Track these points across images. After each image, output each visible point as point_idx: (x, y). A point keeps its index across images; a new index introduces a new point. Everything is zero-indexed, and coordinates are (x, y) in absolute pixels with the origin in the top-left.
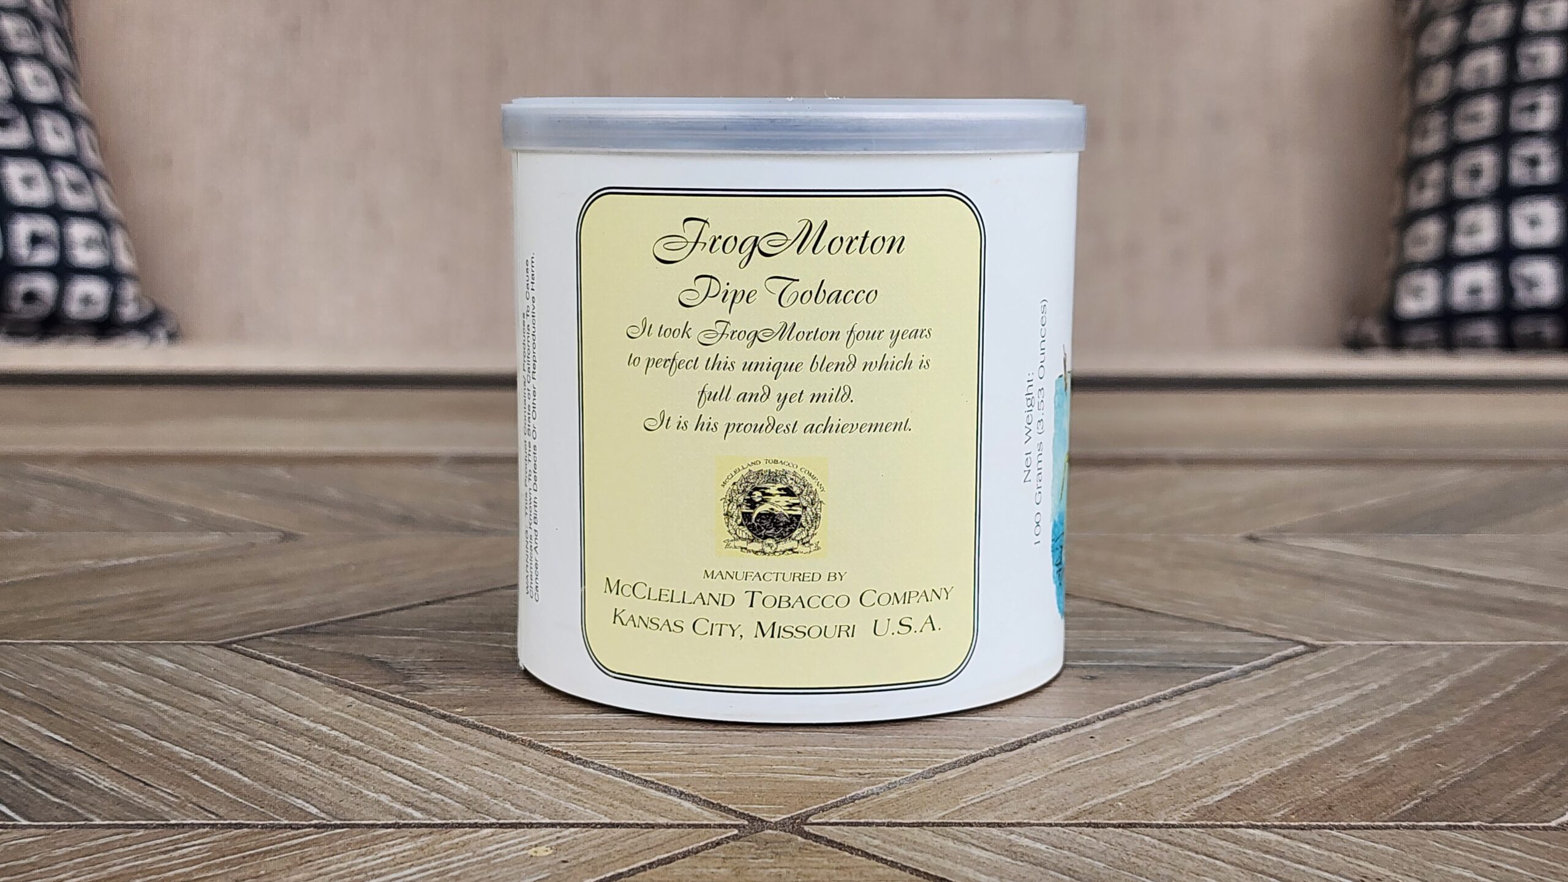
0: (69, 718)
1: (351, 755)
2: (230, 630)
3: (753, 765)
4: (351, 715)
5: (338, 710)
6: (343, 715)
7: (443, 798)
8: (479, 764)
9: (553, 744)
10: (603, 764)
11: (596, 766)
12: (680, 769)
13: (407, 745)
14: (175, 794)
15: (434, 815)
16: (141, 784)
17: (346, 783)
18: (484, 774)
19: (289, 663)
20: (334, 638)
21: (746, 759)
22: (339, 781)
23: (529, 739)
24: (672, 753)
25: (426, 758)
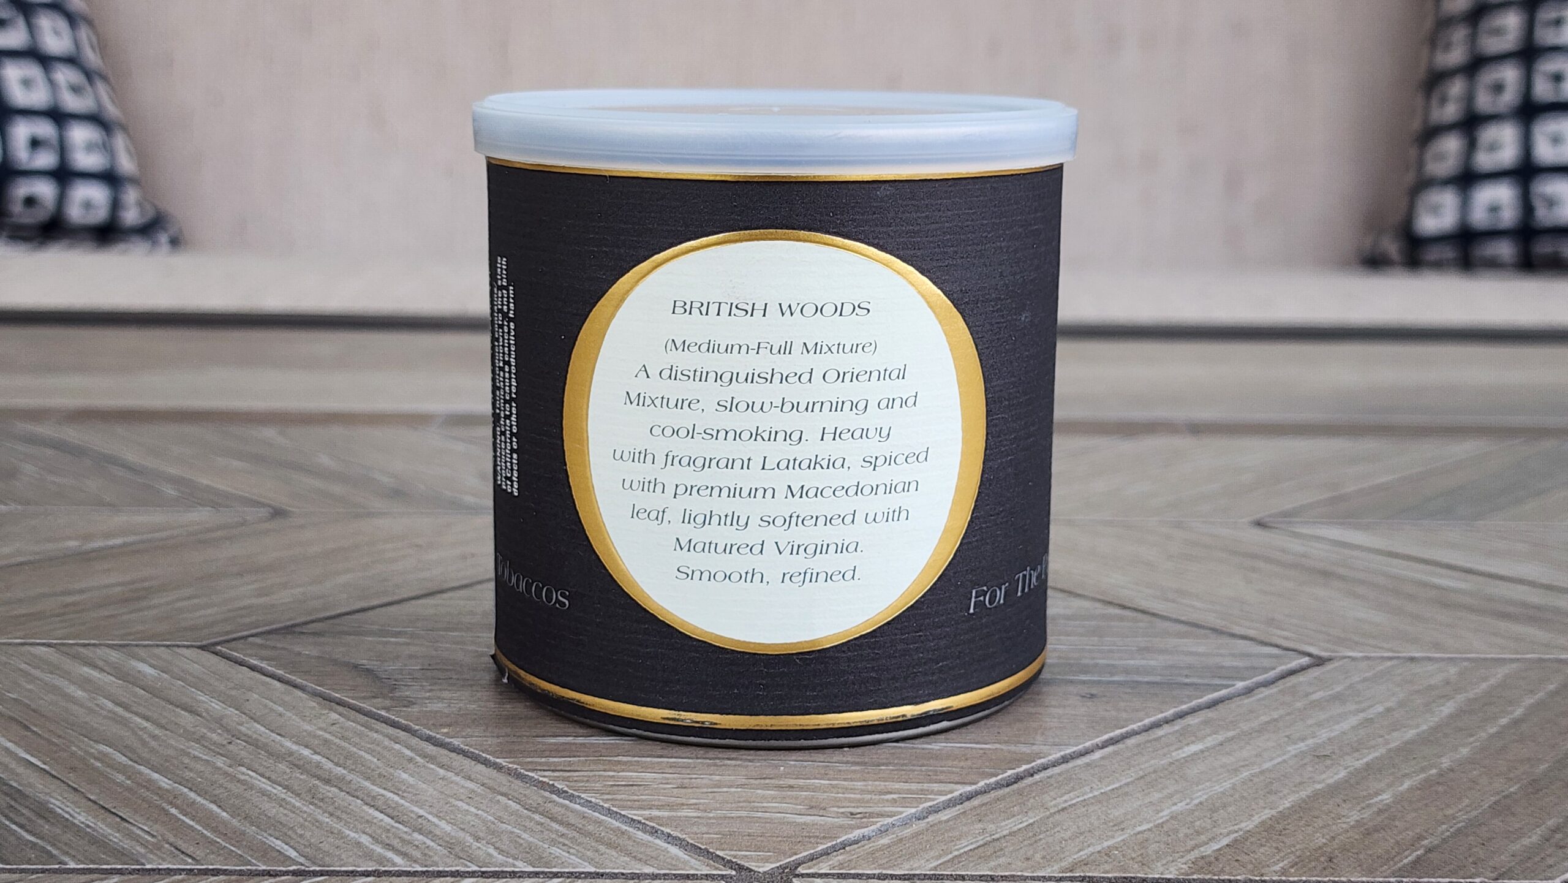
0: (46, 736)
1: (335, 786)
2: (216, 629)
3: (744, 801)
4: (334, 735)
5: (321, 729)
6: (327, 736)
7: (425, 839)
8: (463, 797)
9: (540, 773)
10: (589, 799)
11: (582, 801)
12: (670, 807)
13: (392, 775)
14: (152, 832)
15: (415, 861)
16: (118, 820)
17: (327, 820)
18: (467, 811)
19: (273, 669)
20: (322, 639)
21: (736, 795)
22: (320, 817)
23: (515, 766)
24: (661, 786)
25: (409, 789)
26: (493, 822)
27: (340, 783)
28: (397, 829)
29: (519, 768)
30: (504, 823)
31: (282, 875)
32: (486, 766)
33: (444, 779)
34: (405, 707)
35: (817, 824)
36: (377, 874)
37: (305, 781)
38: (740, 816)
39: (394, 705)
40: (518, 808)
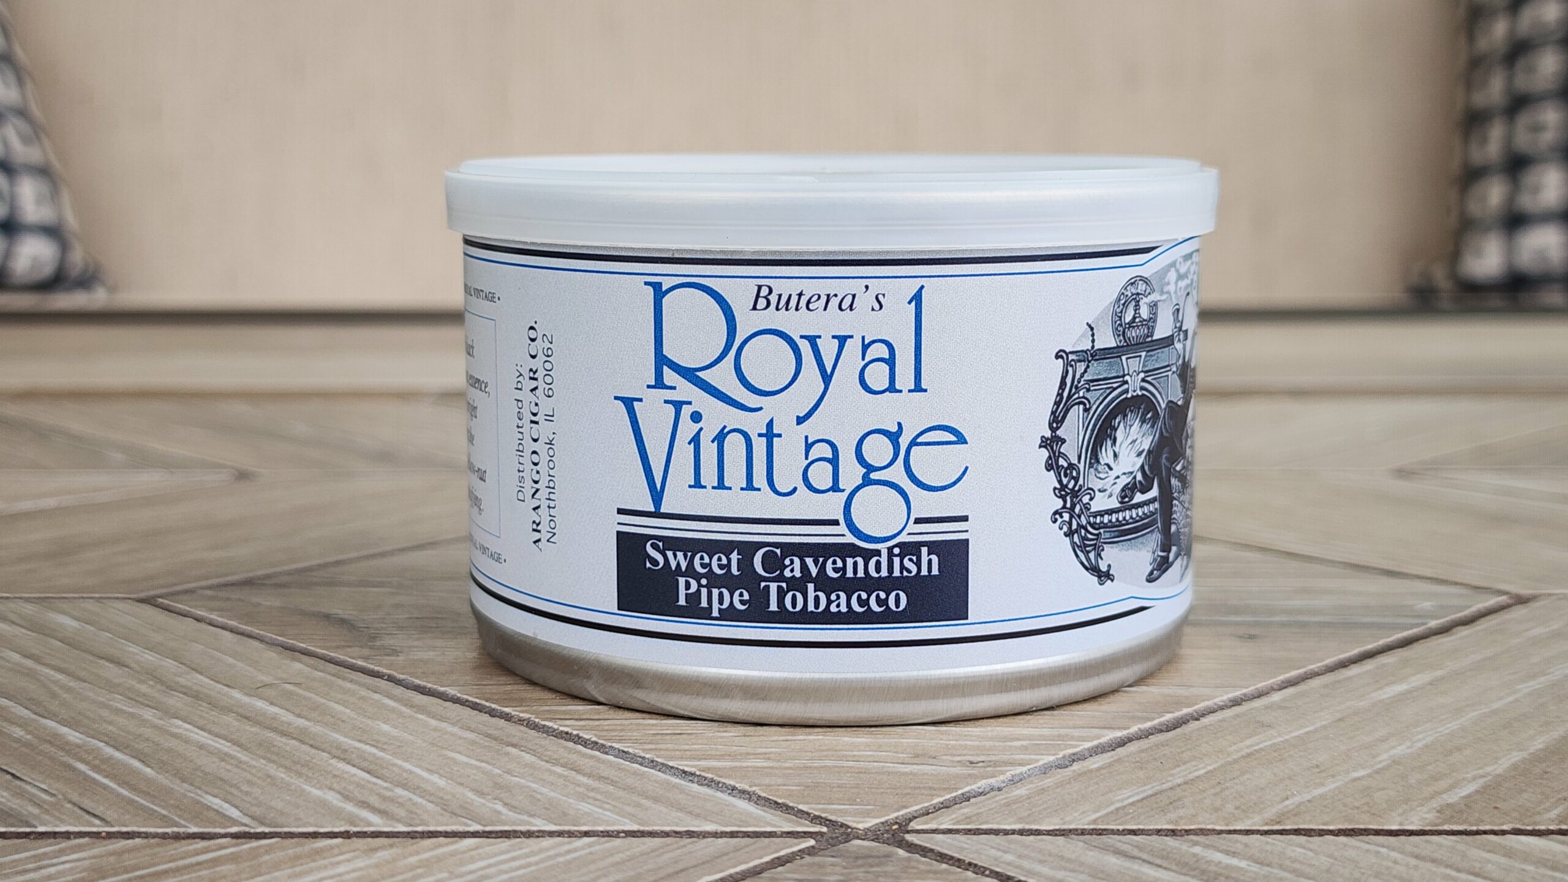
1: (295, 739)
4: (298, 687)
5: (280, 679)
6: (288, 687)
7: (410, 796)
8: (461, 749)
9: (562, 722)
10: (626, 750)
11: (617, 753)
12: (732, 756)
13: (368, 725)
14: (51, 791)
15: (399, 822)
16: (9, 777)
17: (283, 775)
18: (467, 764)
21: (817, 743)
22: (273, 773)
23: (529, 715)
25: (391, 741)
26: (500, 775)
27: (301, 737)
28: (375, 784)
29: (533, 718)
30: (515, 776)
31: (218, 838)
32: (490, 715)
33: (435, 729)
34: (388, 655)
35: (927, 774)
36: (346, 835)
37: (256, 734)
38: (825, 766)
39: (374, 654)
40: (533, 760)
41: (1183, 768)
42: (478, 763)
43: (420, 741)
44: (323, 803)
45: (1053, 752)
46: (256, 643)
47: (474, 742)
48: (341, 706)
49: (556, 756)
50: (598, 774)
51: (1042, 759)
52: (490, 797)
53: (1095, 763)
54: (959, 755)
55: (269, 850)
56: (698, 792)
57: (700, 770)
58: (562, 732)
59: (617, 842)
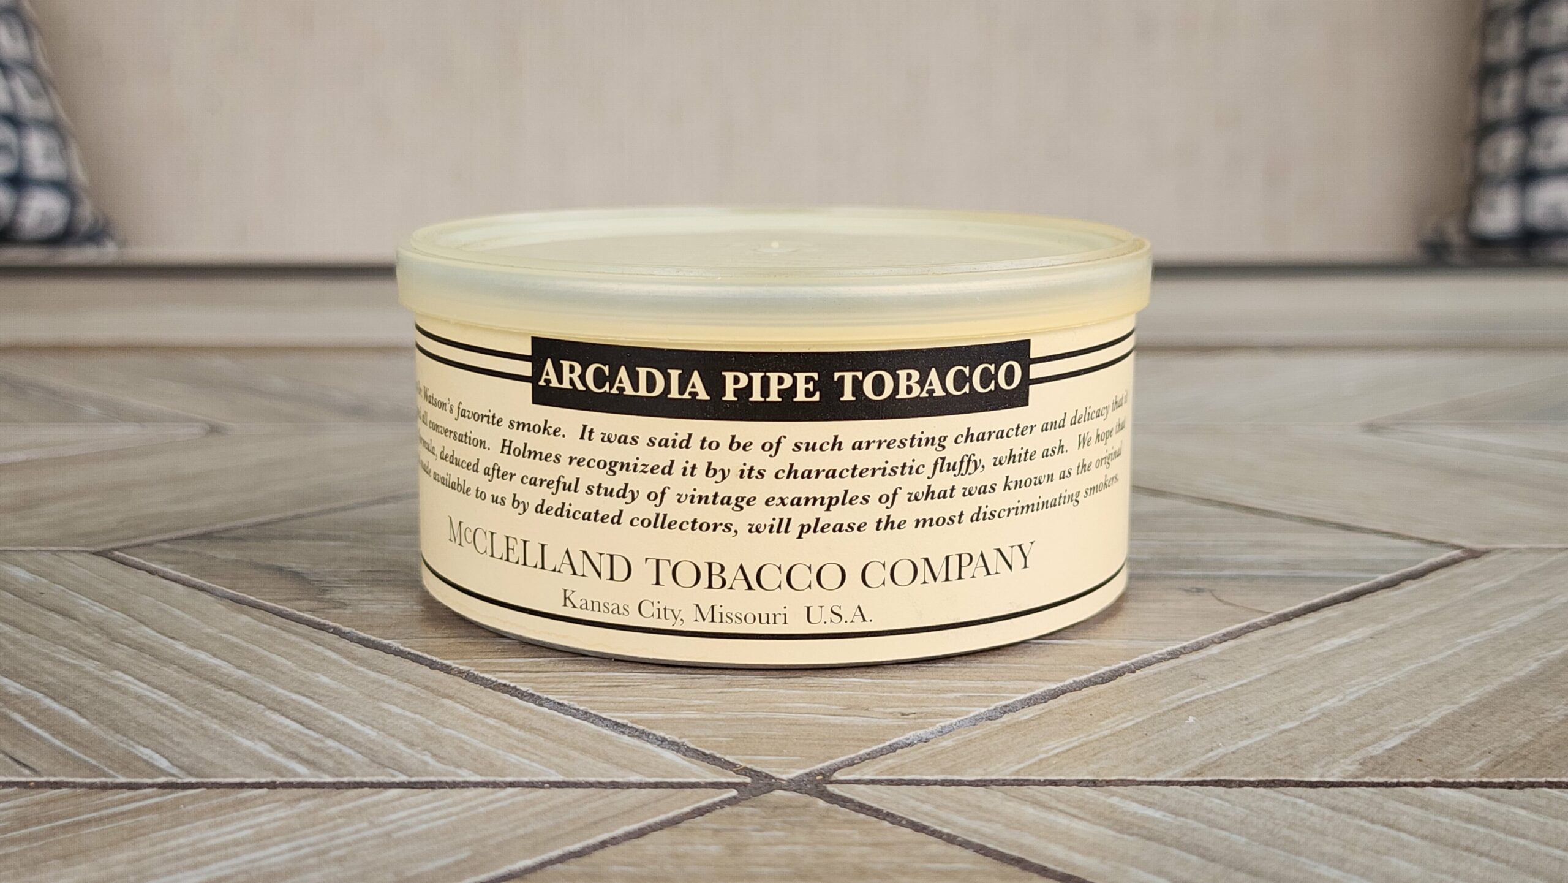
1: (231, 690)
4: (241, 638)
5: (224, 632)
7: (340, 746)
8: (397, 701)
9: (500, 675)
15: (324, 771)
18: (401, 715)
19: (178, 573)
22: (207, 724)
23: (468, 668)
25: (328, 693)
26: (432, 727)
27: (240, 688)
28: (307, 735)
29: (473, 670)
30: (448, 728)
31: (145, 788)
32: (431, 668)
33: (374, 682)
34: (335, 608)
35: (858, 726)
36: (272, 785)
37: (195, 686)
38: (757, 718)
39: (323, 606)
40: (467, 712)
41: (1112, 719)
42: (412, 715)
43: (357, 693)
44: (253, 754)
45: (985, 704)
46: (206, 596)
47: (410, 694)
48: (283, 659)
49: (490, 708)
50: (530, 725)
51: (973, 711)
52: (419, 748)
53: (1026, 715)
54: (892, 707)
55: (195, 799)
56: (628, 744)
57: (632, 722)
58: (500, 684)
59: (541, 792)
